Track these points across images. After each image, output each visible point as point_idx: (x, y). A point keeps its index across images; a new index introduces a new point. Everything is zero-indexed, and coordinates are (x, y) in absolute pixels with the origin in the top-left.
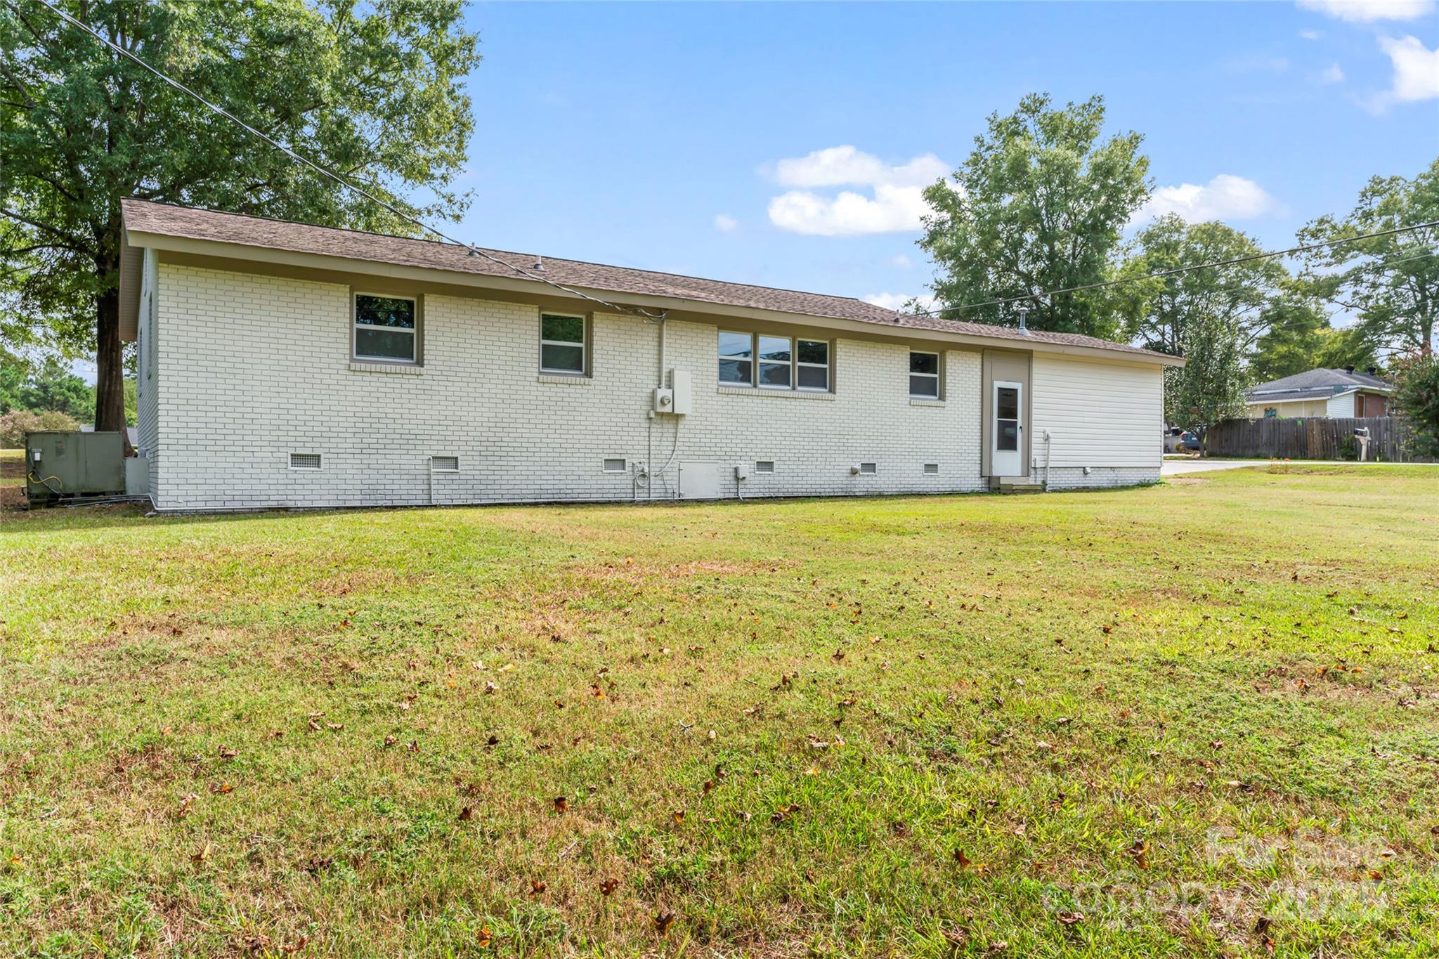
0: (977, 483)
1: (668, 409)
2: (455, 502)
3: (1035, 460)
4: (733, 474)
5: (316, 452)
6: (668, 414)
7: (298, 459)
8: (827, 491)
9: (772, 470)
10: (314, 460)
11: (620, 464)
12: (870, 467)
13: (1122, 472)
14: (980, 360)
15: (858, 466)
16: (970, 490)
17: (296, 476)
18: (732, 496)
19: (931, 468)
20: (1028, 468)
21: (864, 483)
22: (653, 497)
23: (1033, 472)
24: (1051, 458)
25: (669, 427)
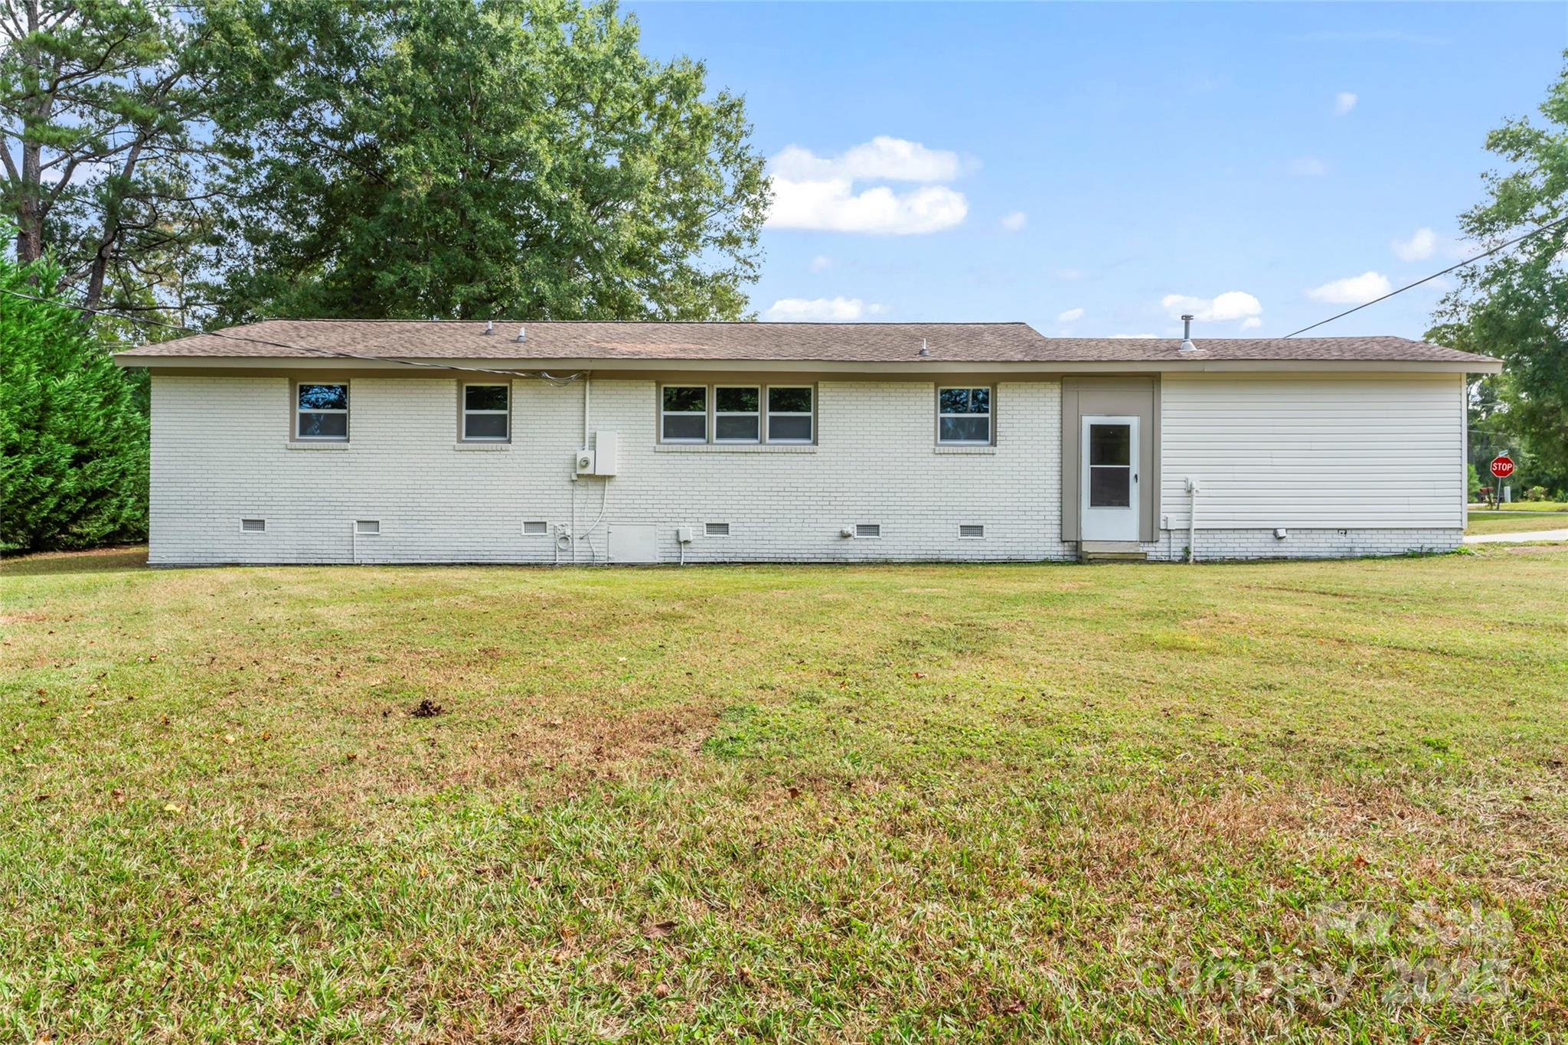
0: (1056, 550)
1: (589, 470)
2: (376, 562)
3: (1166, 520)
4: (675, 537)
5: (261, 518)
6: (589, 476)
7: (248, 523)
8: (806, 557)
9: (727, 533)
10: (259, 524)
11: (541, 527)
12: (871, 529)
13: (1364, 535)
14: (1059, 391)
15: (850, 529)
16: (1042, 558)
17: (245, 538)
18: (675, 560)
19: (973, 530)
20: (1151, 529)
21: (860, 548)
22: (577, 560)
23: (1163, 536)
24: (1195, 516)
25: (594, 490)
